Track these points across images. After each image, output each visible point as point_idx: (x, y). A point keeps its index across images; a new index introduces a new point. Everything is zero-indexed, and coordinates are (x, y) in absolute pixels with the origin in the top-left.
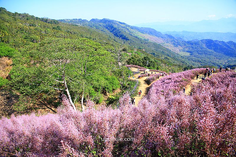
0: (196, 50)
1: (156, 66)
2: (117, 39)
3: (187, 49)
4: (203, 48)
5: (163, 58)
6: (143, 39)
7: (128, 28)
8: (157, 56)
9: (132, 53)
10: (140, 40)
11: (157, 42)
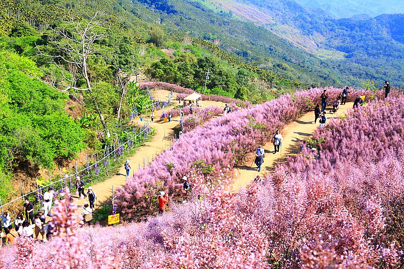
0: (361, 44)
3: (337, 42)
4: (381, 39)
5: (270, 65)
6: (216, 11)
8: (254, 62)
9: (176, 49)
10: (207, 13)
11: (254, 21)
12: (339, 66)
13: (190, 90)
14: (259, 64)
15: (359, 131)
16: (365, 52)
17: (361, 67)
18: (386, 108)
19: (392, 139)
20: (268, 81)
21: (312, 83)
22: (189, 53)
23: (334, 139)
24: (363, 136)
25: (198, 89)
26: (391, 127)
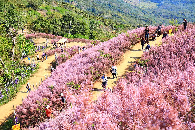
9: (47, 10)
12: (154, 12)
13: (60, 37)
14: (103, 15)
15: (170, 52)
16: (169, 2)
17: (168, 12)
18: (186, 36)
19: (191, 55)
20: (110, 26)
21: (138, 25)
22: (56, 12)
23: (155, 59)
24: (173, 55)
25: (65, 36)
26: (190, 48)
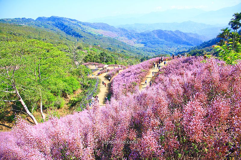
0: (149, 41)
1: (114, 61)
2: (69, 37)
3: (141, 41)
4: (155, 38)
5: (120, 51)
6: (97, 35)
7: (80, 24)
8: (113, 51)
10: (94, 36)
11: (111, 36)
12: (143, 49)
17: (150, 49)
